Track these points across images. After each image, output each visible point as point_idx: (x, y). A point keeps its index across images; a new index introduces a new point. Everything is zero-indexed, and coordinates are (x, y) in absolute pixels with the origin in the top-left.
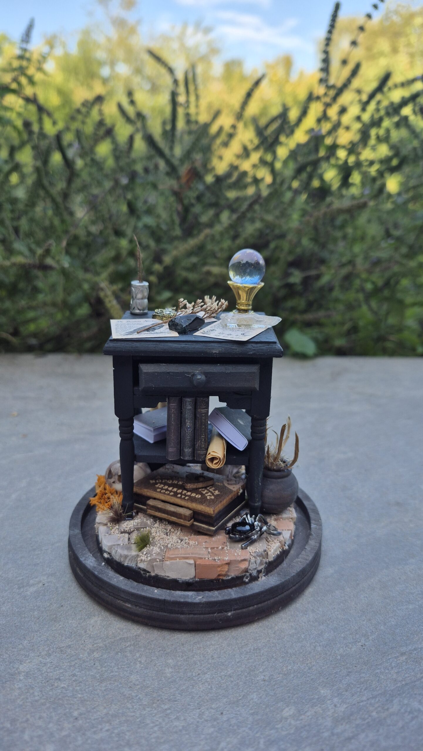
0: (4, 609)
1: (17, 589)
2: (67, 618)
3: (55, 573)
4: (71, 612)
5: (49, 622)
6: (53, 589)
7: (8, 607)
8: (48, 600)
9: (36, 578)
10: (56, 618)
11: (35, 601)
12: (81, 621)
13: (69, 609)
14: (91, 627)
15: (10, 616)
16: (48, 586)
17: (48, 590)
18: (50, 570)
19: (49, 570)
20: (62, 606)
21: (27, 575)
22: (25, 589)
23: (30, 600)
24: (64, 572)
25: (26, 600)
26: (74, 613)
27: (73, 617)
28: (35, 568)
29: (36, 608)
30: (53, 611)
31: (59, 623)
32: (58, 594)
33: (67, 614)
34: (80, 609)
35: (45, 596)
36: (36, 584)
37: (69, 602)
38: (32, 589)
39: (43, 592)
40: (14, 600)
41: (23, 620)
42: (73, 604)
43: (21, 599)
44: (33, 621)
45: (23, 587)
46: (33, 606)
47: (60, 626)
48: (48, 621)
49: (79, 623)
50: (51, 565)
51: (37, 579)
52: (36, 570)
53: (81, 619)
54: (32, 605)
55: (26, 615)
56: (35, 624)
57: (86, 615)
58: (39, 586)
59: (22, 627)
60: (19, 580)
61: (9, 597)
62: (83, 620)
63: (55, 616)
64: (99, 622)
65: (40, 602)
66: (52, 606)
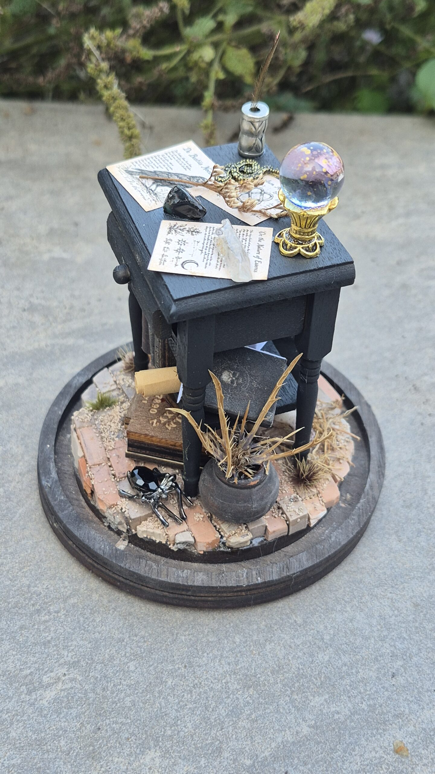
0: (14, 734)
1: (26, 694)
2: (110, 753)
3: (79, 661)
4: (115, 741)
5: (86, 761)
6: (80, 695)
7: (19, 731)
8: (76, 717)
9: (52, 672)
10: (94, 751)
11: (58, 719)
12: (132, 759)
13: (110, 736)
14: (147, 771)
15: (26, 749)
16: (72, 688)
17: (72, 697)
18: (70, 654)
19: (67, 656)
20: (99, 729)
21: (37, 666)
22: (39, 693)
23: (49, 716)
24: (92, 659)
25: (44, 717)
26: (119, 743)
27: (119, 751)
28: (46, 651)
29: (61, 732)
30: (86, 738)
31: (100, 762)
32: (89, 704)
33: (109, 745)
34: (126, 736)
35: (71, 708)
36: (53, 684)
37: (108, 721)
38: (50, 694)
39: (66, 700)
40: (25, 718)
41: (46, 756)
42: (114, 725)
43: (36, 715)
44: (61, 759)
45: (35, 689)
46: (57, 729)
47: (103, 769)
48: (83, 758)
49: (129, 763)
50: (70, 644)
51: (52, 674)
52: (48, 656)
53: (130, 755)
54: (54, 728)
55: (49, 747)
56: (65, 763)
57: (137, 747)
58: (59, 688)
59: (48, 771)
60: (26, 676)
61: (17, 710)
62: (134, 756)
63: (91, 748)
64: (157, 760)
65: (65, 722)
66: (84, 728)
